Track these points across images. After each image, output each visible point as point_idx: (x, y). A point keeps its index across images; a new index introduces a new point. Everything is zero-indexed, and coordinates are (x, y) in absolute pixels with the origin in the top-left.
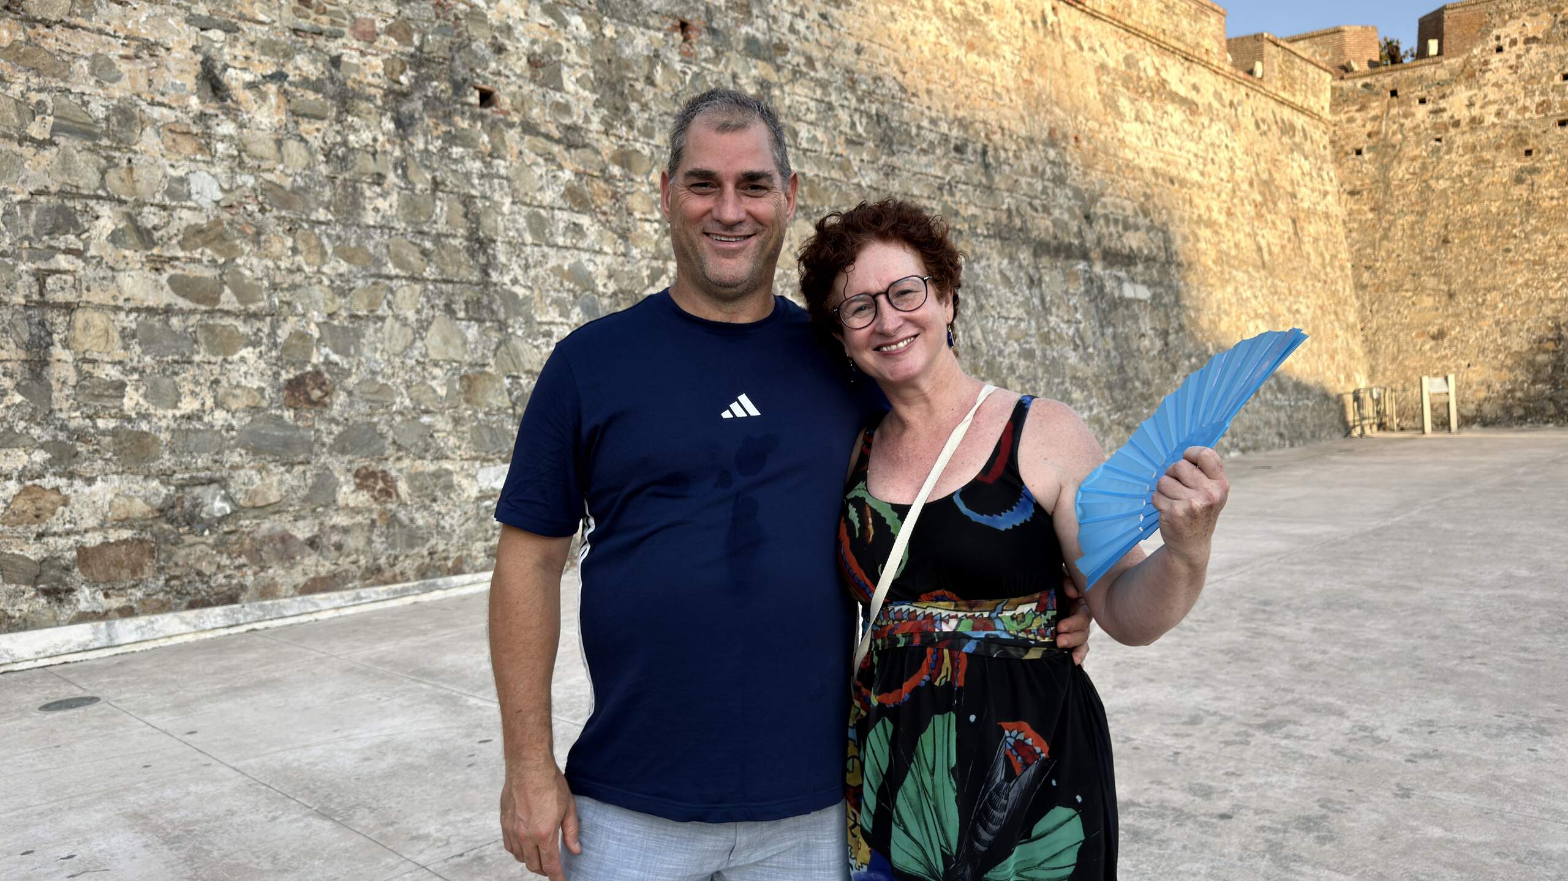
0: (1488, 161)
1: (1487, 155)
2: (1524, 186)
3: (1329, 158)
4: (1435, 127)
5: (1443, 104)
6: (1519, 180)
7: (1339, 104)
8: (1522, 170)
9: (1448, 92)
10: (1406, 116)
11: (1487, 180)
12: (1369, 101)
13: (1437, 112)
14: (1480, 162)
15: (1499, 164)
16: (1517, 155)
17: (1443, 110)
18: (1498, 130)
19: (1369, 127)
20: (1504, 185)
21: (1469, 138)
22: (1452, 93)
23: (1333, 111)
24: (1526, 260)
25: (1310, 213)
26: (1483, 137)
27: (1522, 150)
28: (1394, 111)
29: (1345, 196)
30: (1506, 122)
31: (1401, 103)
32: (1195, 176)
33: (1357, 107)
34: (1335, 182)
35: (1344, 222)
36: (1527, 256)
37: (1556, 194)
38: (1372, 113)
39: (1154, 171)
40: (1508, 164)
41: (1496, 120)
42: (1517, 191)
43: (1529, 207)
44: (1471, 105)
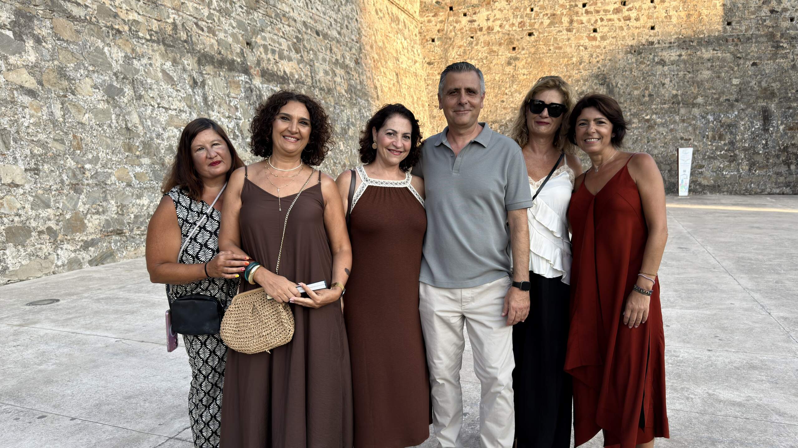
0: (495, 52)
1: (495, 48)
2: (511, 67)
3: (418, 42)
4: (471, 30)
5: (475, 17)
6: (509, 64)
7: (423, 12)
8: (511, 58)
9: (477, 11)
10: (457, 22)
11: (494, 62)
12: (439, 11)
13: (472, 21)
14: (491, 52)
15: (500, 54)
16: (509, 49)
17: (475, 21)
18: (500, 35)
19: (438, 27)
20: (502, 65)
21: (486, 38)
22: (479, 12)
23: (421, 15)
24: (511, 107)
25: (406, 71)
26: (493, 38)
27: (511, 47)
28: (451, 19)
29: (426, 65)
30: (504, 31)
31: (455, 15)
32: (335, 34)
33: (433, 14)
34: (421, 56)
35: (425, 80)
36: (512, 105)
37: (526, 73)
38: (440, 19)
39: (304, 23)
40: (505, 54)
41: (500, 30)
42: (509, 69)
43: (514, 78)
44: (488, 19)
